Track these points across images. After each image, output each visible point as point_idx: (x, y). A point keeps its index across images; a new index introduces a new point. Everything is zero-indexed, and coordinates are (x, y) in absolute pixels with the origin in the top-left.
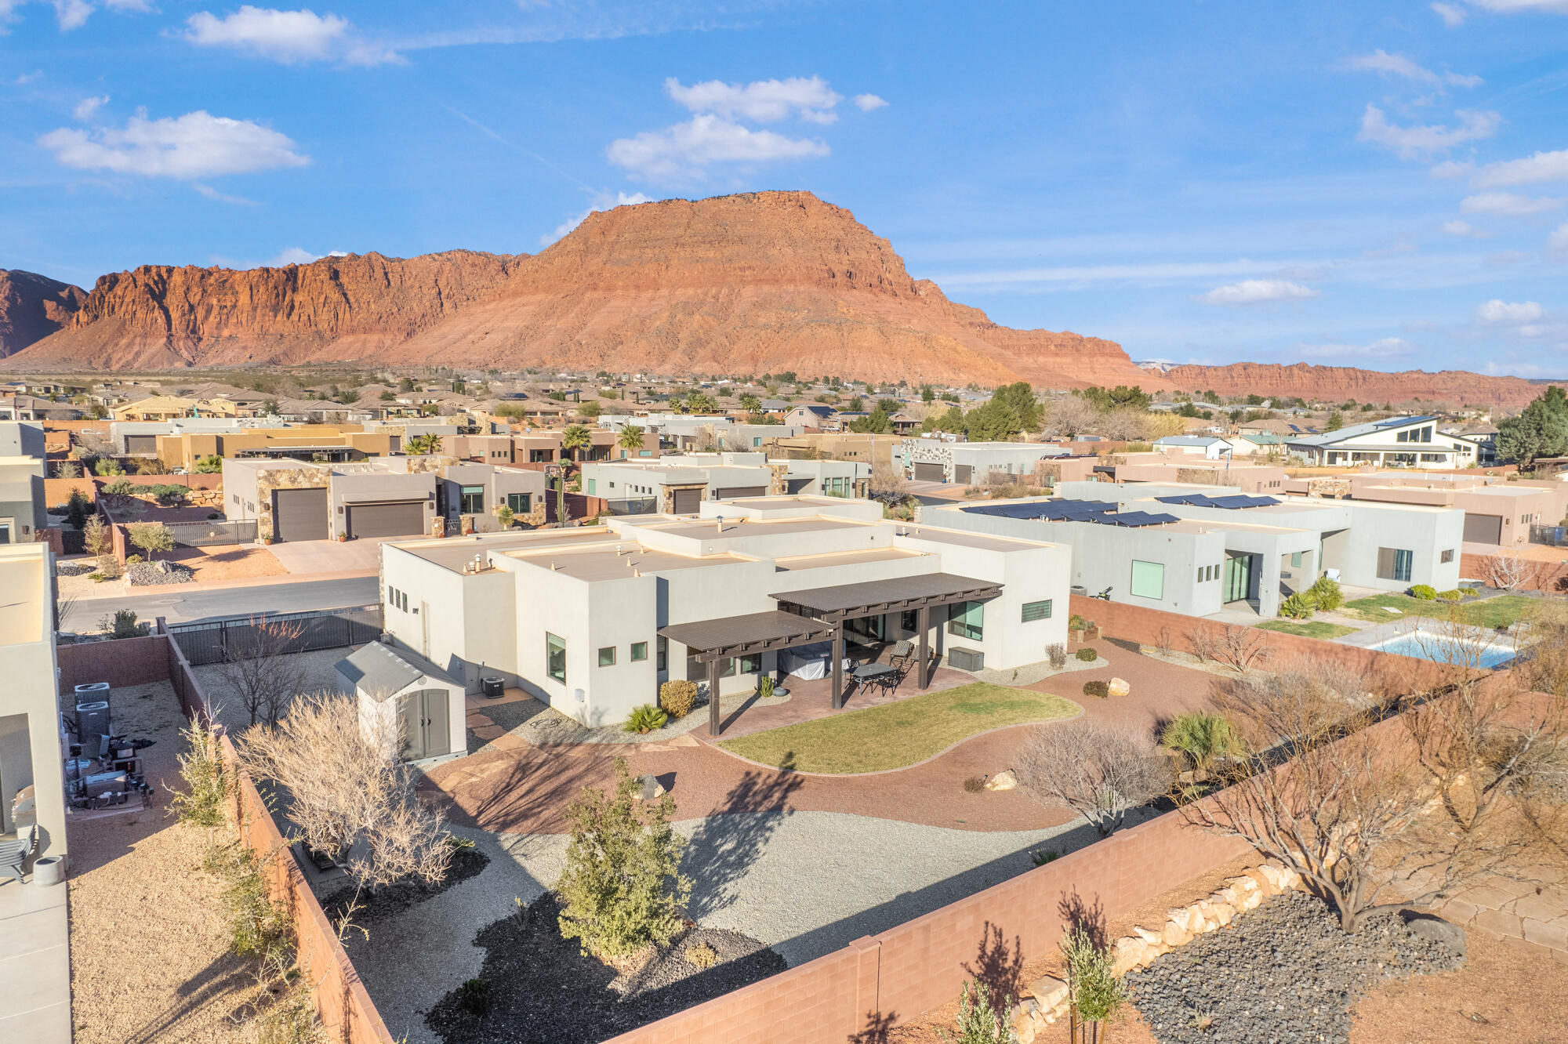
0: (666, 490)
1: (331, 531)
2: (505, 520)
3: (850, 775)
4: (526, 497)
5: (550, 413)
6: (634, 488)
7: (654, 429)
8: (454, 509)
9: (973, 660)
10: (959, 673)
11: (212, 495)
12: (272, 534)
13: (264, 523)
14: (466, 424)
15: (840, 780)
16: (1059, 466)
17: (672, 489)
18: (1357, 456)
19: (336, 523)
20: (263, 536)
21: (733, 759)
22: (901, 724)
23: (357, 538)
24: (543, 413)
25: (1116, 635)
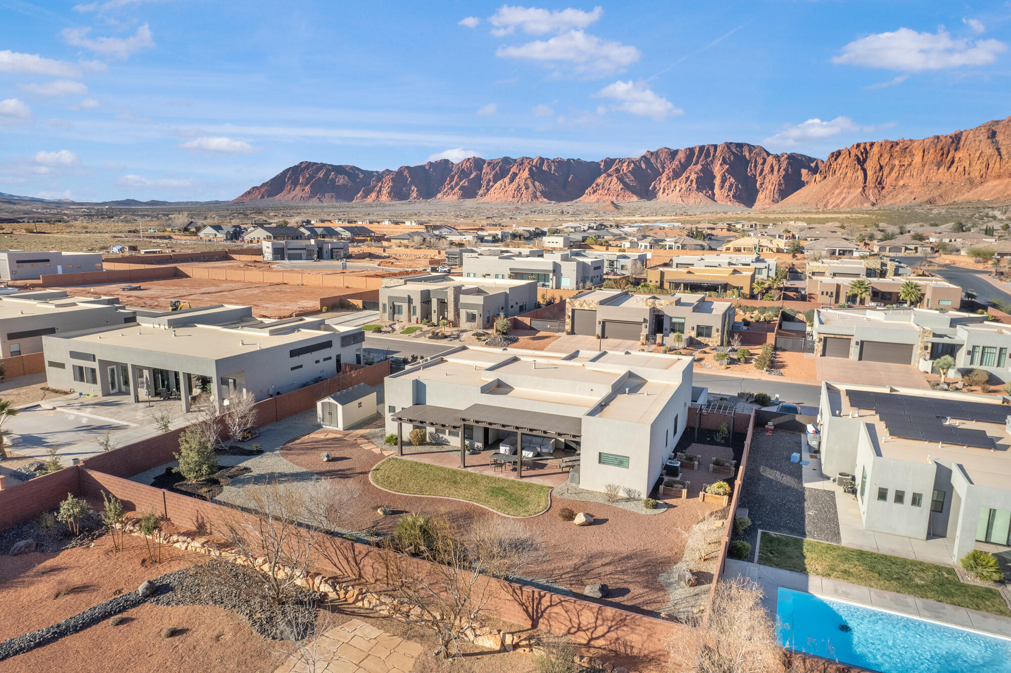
0: (818, 336)
1: (595, 333)
2: (677, 340)
4: (709, 329)
8: (666, 330)
10: (563, 481)
12: (570, 330)
13: (567, 324)
17: (822, 336)
19: (598, 329)
23: (605, 337)
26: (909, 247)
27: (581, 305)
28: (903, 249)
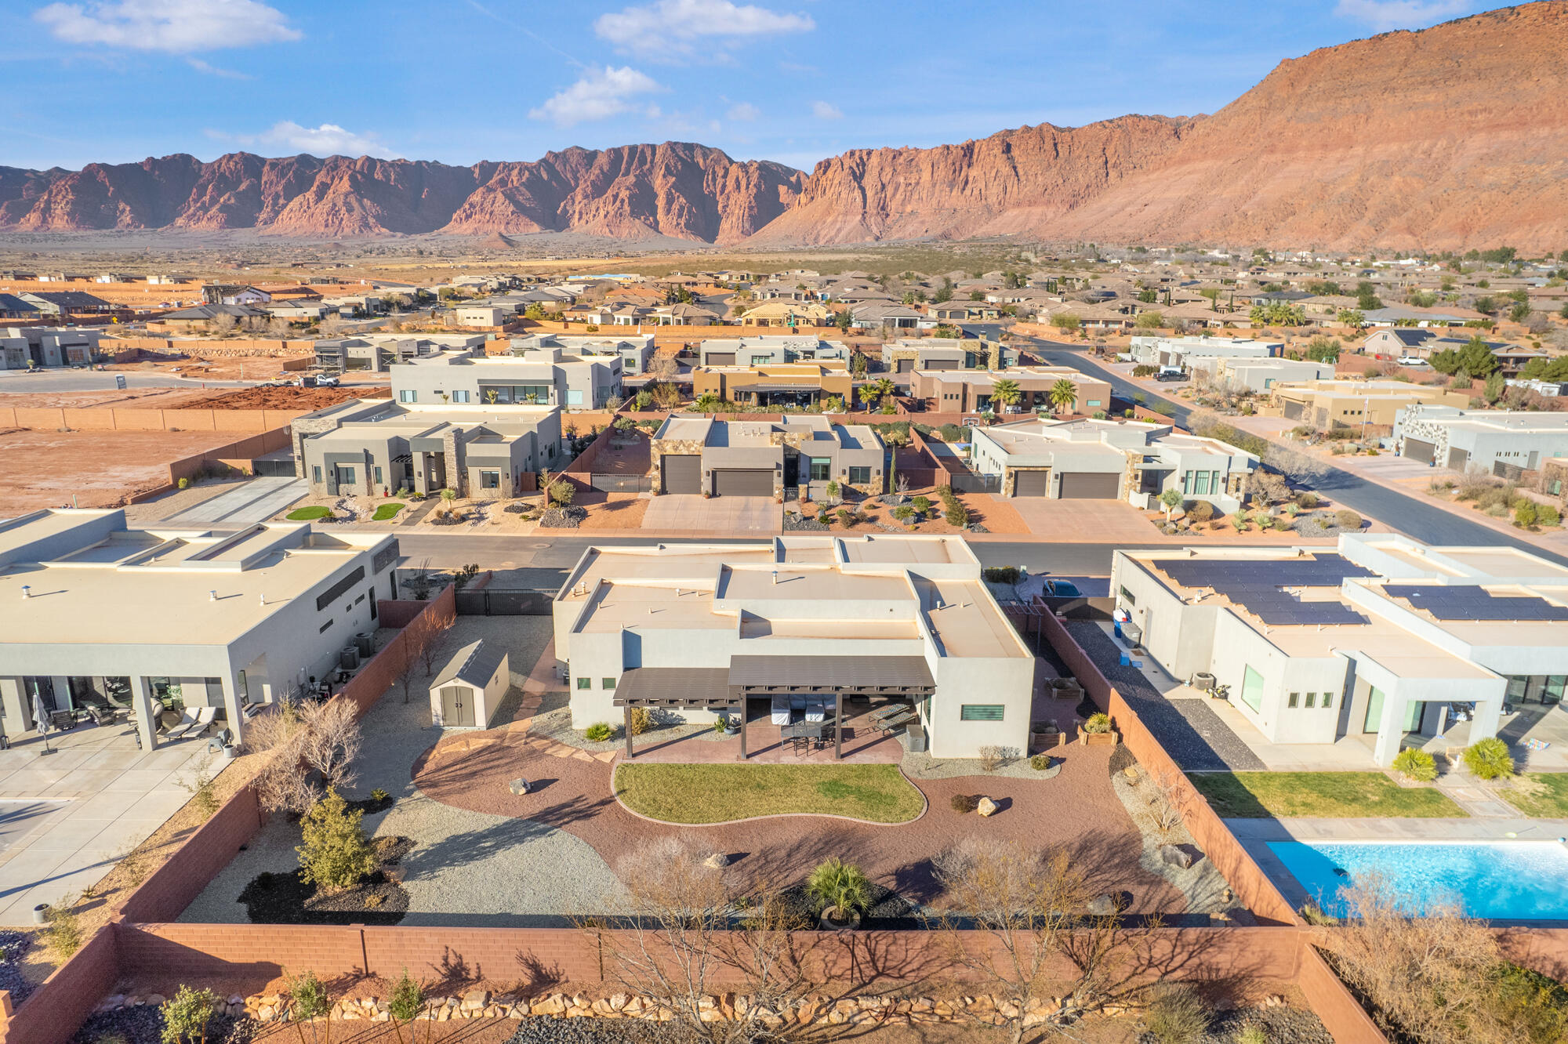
0: (1011, 470)
1: (702, 489)
2: (832, 493)
4: (866, 471)
8: (797, 478)
10: (899, 751)
12: (659, 488)
13: (654, 478)
19: (705, 483)
23: (718, 496)
25: (1130, 745)
27: (676, 448)
28: (967, 313)
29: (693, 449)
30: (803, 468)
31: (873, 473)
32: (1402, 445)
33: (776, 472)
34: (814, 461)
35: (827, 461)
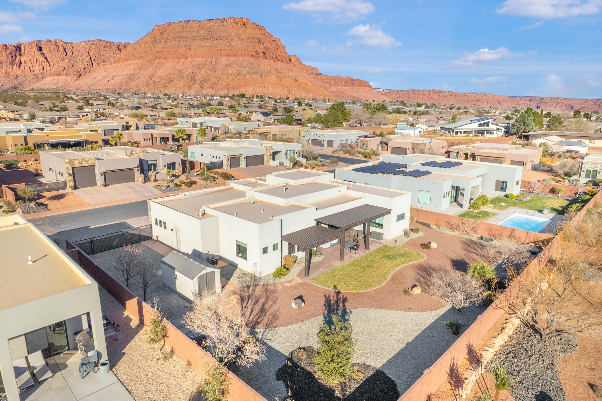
0: (227, 158)
1: (98, 183)
2: (169, 175)
3: (363, 291)
4: (174, 164)
5: (154, 116)
6: (212, 157)
7: (201, 124)
8: (146, 170)
9: (380, 236)
10: (376, 241)
11: (30, 164)
12: (73, 186)
13: (69, 181)
14: (125, 124)
15: (361, 293)
16: (367, 141)
17: (229, 157)
18: (465, 132)
19: (100, 180)
20: (70, 187)
21: (319, 287)
22: (368, 266)
23: (108, 185)
24: (151, 116)
25: (421, 221)
26: (83, 114)
27: (81, 163)
29: (90, 162)
30: (145, 167)
31: (177, 165)
32: (310, 142)
33: (136, 170)
34: (149, 163)
35: (155, 162)
